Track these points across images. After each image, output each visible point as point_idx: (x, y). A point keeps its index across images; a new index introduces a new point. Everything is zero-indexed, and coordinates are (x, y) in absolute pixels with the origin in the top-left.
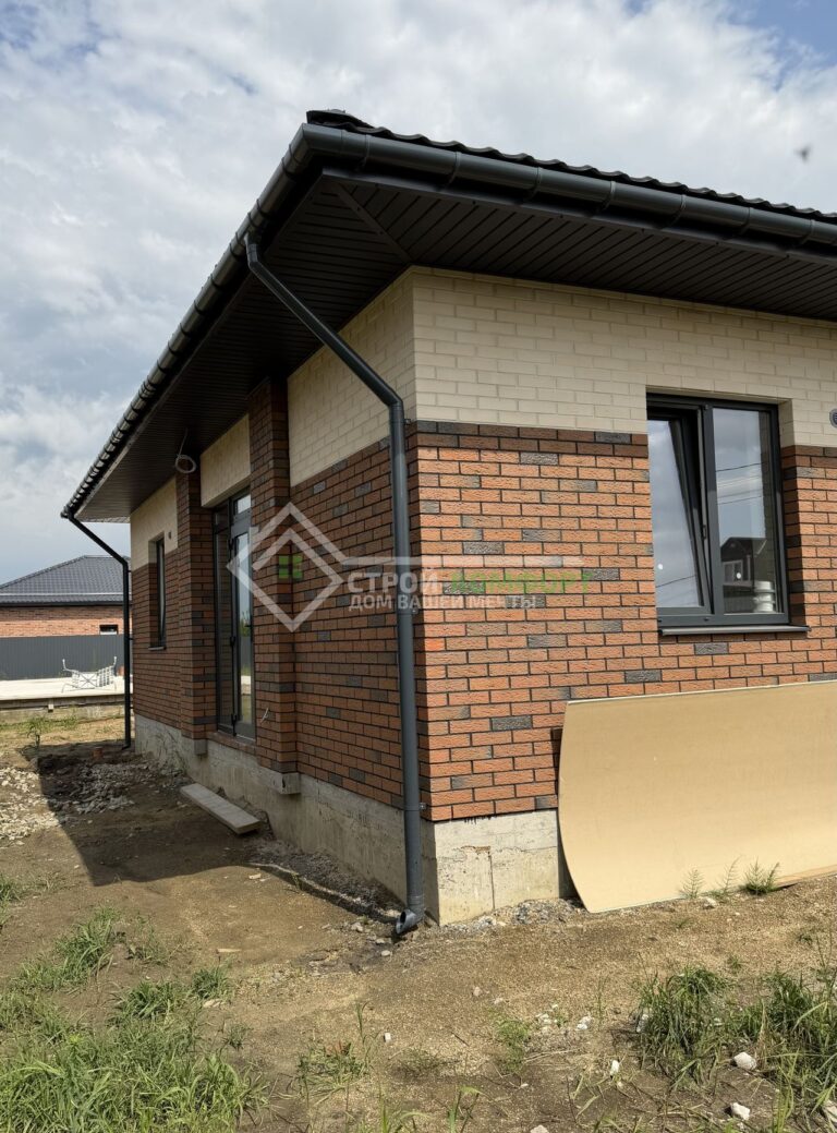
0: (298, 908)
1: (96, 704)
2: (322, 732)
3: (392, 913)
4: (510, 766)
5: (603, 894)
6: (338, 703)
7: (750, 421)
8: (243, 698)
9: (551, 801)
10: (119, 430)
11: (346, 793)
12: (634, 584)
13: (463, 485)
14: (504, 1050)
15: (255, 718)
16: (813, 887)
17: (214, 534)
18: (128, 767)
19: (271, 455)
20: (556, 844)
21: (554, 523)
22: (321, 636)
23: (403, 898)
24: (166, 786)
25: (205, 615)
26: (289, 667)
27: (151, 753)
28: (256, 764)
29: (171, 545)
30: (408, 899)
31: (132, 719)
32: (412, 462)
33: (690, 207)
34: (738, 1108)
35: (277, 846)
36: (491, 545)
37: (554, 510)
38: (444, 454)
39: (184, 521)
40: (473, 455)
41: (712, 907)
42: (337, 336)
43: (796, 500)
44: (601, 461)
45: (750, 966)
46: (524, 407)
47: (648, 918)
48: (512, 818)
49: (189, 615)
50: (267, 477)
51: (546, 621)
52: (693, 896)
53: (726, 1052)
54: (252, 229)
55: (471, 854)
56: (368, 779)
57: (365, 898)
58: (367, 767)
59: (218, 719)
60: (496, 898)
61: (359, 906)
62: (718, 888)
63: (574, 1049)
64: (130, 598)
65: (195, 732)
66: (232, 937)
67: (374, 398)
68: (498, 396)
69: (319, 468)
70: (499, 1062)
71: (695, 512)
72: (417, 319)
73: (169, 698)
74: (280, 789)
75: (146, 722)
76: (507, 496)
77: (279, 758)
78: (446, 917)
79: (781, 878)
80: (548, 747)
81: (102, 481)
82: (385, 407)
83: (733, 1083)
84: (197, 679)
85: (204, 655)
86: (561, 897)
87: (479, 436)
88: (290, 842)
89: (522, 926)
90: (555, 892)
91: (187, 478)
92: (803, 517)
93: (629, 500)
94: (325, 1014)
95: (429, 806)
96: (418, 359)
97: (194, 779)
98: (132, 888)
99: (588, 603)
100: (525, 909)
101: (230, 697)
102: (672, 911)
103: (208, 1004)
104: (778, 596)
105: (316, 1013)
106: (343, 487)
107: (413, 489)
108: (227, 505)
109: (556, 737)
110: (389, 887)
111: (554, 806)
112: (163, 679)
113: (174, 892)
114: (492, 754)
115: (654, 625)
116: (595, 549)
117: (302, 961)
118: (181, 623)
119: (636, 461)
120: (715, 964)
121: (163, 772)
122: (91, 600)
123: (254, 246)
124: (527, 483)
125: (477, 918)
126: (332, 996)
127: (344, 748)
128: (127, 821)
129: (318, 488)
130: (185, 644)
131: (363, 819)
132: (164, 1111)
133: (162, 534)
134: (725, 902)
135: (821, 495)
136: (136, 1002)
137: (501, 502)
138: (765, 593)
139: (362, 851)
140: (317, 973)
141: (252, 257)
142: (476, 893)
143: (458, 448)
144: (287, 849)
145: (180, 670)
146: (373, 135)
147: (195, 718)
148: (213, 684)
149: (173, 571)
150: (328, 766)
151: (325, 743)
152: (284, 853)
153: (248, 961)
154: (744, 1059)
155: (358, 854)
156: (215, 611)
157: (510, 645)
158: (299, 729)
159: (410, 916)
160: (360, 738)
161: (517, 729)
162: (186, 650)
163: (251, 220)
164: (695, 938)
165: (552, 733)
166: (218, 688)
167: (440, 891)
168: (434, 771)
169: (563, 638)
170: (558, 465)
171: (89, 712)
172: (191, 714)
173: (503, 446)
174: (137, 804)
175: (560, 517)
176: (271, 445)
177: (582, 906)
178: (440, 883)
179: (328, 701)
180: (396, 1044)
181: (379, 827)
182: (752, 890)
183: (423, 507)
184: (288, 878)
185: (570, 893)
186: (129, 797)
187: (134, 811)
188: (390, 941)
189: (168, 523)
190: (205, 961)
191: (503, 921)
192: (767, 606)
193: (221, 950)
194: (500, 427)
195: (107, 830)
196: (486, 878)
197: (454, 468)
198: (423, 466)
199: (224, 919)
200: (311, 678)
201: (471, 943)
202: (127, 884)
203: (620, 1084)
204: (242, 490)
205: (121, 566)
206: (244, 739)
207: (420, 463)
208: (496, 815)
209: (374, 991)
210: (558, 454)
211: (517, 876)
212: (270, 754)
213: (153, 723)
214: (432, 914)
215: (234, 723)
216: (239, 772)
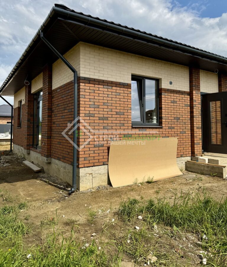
0: (47, 188)
1: (4, 141)
2: (57, 148)
3: (69, 189)
4: (98, 155)
5: (116, 183)
6: (61, 141)
7: (153, 83)
8: (39, 141)
9: (107, 163)
10: (11, 73)
11: (61, 162)
12: (127, 116)
13: (90, 92)
14: (90, 218)
15: (41, 144)
16: (161, 182)
17: (34, 100)
18: (10, 156)
19: (47, 82)
20: (107, 172)
21: (111, 102)
22: (57, 125)
23: (72, 185)
24: (19, 161)
25: (31, 120)
26: (49, 133)
27: (16, 153)
28: (41, 155)
29: (23, 103)
30: (73, 186)
31: (12, 145)
32: (79, 86)
33: (140, 35)
34: (137, 227)
35: (45, 175)
36: (96, 106)
37: (110, 99)
38: (86, 85)
39: (27, 97)
40: (93, 85)
41: (139, 186)
42: (63, 57)
43: (161, 100)
44: (121, 89)
45: (145, 198)
46: (105, 75)
47: (126, 188)
48: (98, 167)
49: (27, 120)
50: (46, 87)
51: (108, 123)
52: (136, 184)
53: (137, 216)
54: (42, 29)
55: (88, 175)
56: (66, 158)
57: (63, 186)
58: (66, 156)
59: (33, 145)
60: (93, 185)
61: (62, 188)
62: (141, 182)
63: (105, 217)
64: (13, 115)
65: (27, 148)
66: (30, 195)
67: (71, 71)
68: (99, 73)
69: (59, 86)
70: (88, 220)
71: (141, 101)
72: (81, 54)
73: (21, 140)
74: (46, 161)
75: (15, 146)
76: (100, 95)
77: (46, 154)
78: (81, 189)
79: (154, 180)
80: (107, 151)
81: (6, 86)
82: (73, 73)
83: (137, 222)
84: (28, 135)
85: (30, 129)
86: (108, 184)
87: (94, 81)
88: (48, 174)
89: (98, 191)
90: (106, 183)
91: (28, 86)
92: (163, 103)
93: (127, 98)
94: (50, 212)
95: (79, 164)
96: (81, 63)
97: (27, 159)
98: (7, 185)
99: (117, 119)
100: (99, 187)
101: (36, 140)
102: (131, 187)
103: (22, 211)
104: (157, 120)
105: (48, 212)
106: (64, 91)
107: (79, 92)
108: (37, 93)
109: (109, 148)
110: (69, 183)
111: (107, 164)
112: (20, 135)
113: (17, 186)
114: (94, 152)
115: (131, 125)
116: (119, 108)
117: (47, 200)
118: (25, 122)
119: (129, 89)
120: (138, 198)
121: (19, 158)
122: (5, 115)
123: (42, 33)
124: (105, 93)
125: (88, 189)
126: (52, 208)
127: (61, 151)
128: (8, 169)
129: (58, 91)
130: (25, 127)
131: (65, 168)
132: (6, 235)
133: (21, 100)
134: (142, 185)
135: (167, 99)
136: (3, 211)
137: (99, 96)
138: (155, 119)
139: (64, 175)
140: (50, 203)
141: (42, 35)
142: (89, 184)
143: (89, 83)
144: (47, 175)
145: (24, 133)
146: (70, 11)
147: (27, 145)
148: (32, 137)
149: (24, 109)
150: (57, 156)
151: (57, 150)
152: (46, 176)
153: (33, 201)
154: (140, 217)
155: (63, 176)
156: (34, 119)
157: (100, 128)
158: (51, 147)
159: (73, 189)
160: (65, 149)
161: (100, 147)
162: (25, 128)
163: (42, 27)
164: (135, 193)
165: (108, 148)
166: (33, 138)
167: (80, 183)
168: (80, 156)
169: (111, 127)
170: (112, 89)
171: (2, 143)
172: (26, 143)
173: (100, 84)
174: (11, 165)
175: (112, 100)
176: (47, 80)
177: (112, 186)
178: (80, 182)
179: (58, 141)
180: (65, 218)
181: (68, 170)
182: (149, 182)
183: (81, 96)
184: (46, 182)
185: (110, 183)
186: (9, 163)
187: (10, 167)
188: (68, 195)
189: (23, 97)
190: (22, 201)
191: (94, 190)
192: (155, 122)
193: (27, 198)
194: (99, 80)
195: (2, 171)
196: (91, 180)
197: (88, 88)
198: (81, 87)
199: (29, 191)
200: (55, 135)
201: (86, 195)
202: (6, 184)
203: (113, 224)
204: (41, 90)
205: (11, 107)
206: (39, 150)
207: (81, 86)
208: (94, 166)
209: (62, 206)
210: (112, 87)
211: (98, 180)
212: (44, 153)
213: (17, 146)
214: (78, 189)
215: (37, 146)
216: (37, 158)
